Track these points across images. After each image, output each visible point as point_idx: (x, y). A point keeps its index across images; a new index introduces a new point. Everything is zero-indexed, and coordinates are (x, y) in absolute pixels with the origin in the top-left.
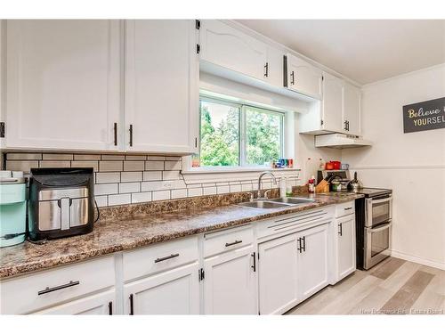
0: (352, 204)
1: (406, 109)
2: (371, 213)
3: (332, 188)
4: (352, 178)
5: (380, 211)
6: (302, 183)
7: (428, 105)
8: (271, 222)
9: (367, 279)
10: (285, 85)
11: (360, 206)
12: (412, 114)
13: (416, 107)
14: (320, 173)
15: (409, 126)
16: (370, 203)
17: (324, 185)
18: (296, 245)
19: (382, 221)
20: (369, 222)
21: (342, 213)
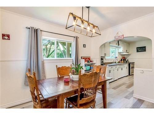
0: (128, 64)
1: (137, 48)
2: (131, 66)
3: (124, 62)
4: (127, 60)
5: (132, 66)
6: (119, 61)
7: (141, 48)
8: (119, 65)
9: (130, 76)
10: (118, 45)
11: (129, 64)
12: (138, 49)
13: (139, 48)
14: (121, 59)
15: (138, 51)
16: (131, 64)
17: (123, 61)
18: (121, 69)
19: (133, 68)
20: (131, 67)
21: (126, 65)
